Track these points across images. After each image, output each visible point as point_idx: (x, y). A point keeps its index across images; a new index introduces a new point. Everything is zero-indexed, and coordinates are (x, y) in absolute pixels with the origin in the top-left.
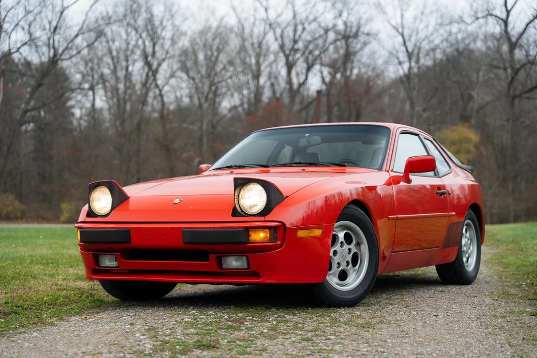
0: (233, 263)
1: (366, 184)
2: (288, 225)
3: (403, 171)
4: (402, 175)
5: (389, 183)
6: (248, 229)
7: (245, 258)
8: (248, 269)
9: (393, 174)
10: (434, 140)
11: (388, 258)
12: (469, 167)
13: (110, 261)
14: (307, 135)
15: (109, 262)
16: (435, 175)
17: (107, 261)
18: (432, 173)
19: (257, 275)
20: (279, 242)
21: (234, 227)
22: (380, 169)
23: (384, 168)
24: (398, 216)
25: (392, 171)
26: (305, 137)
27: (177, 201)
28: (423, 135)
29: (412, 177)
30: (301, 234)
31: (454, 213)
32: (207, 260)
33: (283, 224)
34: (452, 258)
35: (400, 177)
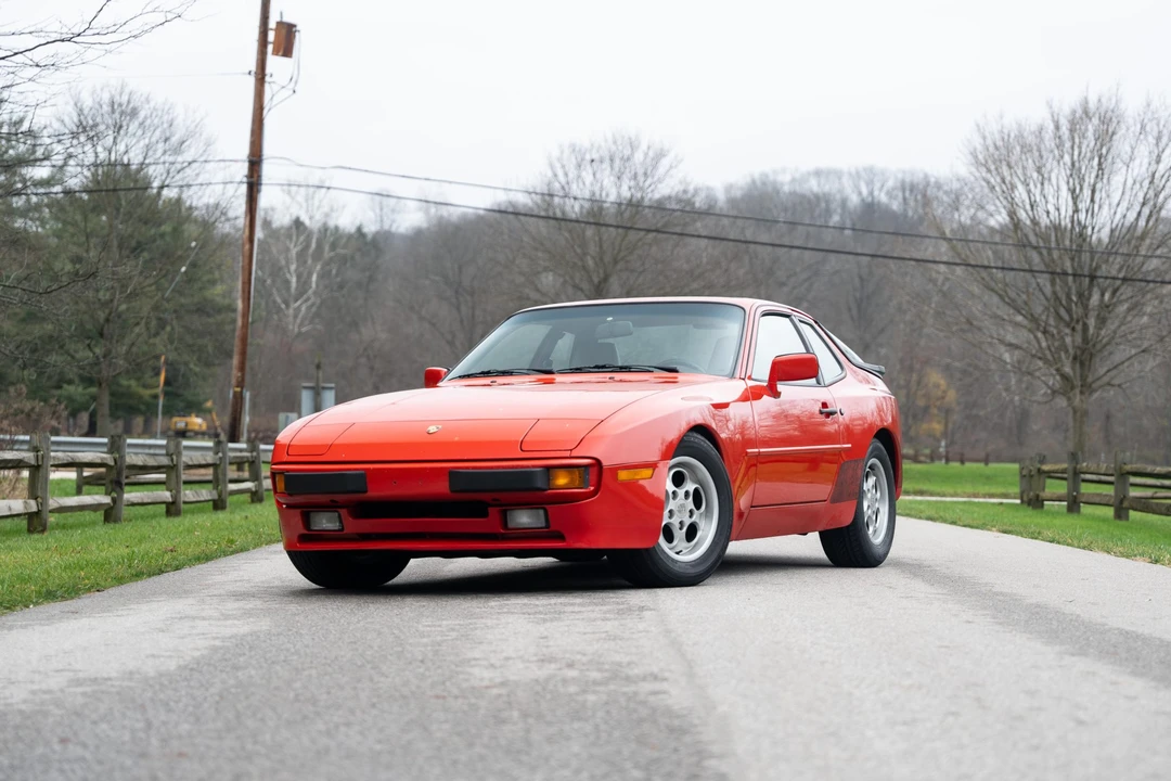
0: (524, 519)
1: (711, 400)
2: (606, 463)
3: (767, 379)
4: (765, 384)
5: (745, 398)
6: (548, 468)
7: (541, 512)
8: (547, 527)
9: (751, 383)
10: (816, 322)
11: (746, 515)
12: (876, 367)
13: (329, 521)
14: (610, 319)
15: (325, 522)
16: (818, 382)
17: (324, 521)
18: (813, 381)
19: (561, 537)
20: (592, 488)
21: (528, 467)
22: (732, 376)
23: (737, 375)
24: (762, 450)
25: (750, 378)
26: (606, 322)
27: (432, 429)
28: (796, 316)
29: (781, 387)
30: (623, 475)
31: (850, 446)
32: (485, 515)
33: (598, 462)
34: (847, 520)
35: (763, 387)
